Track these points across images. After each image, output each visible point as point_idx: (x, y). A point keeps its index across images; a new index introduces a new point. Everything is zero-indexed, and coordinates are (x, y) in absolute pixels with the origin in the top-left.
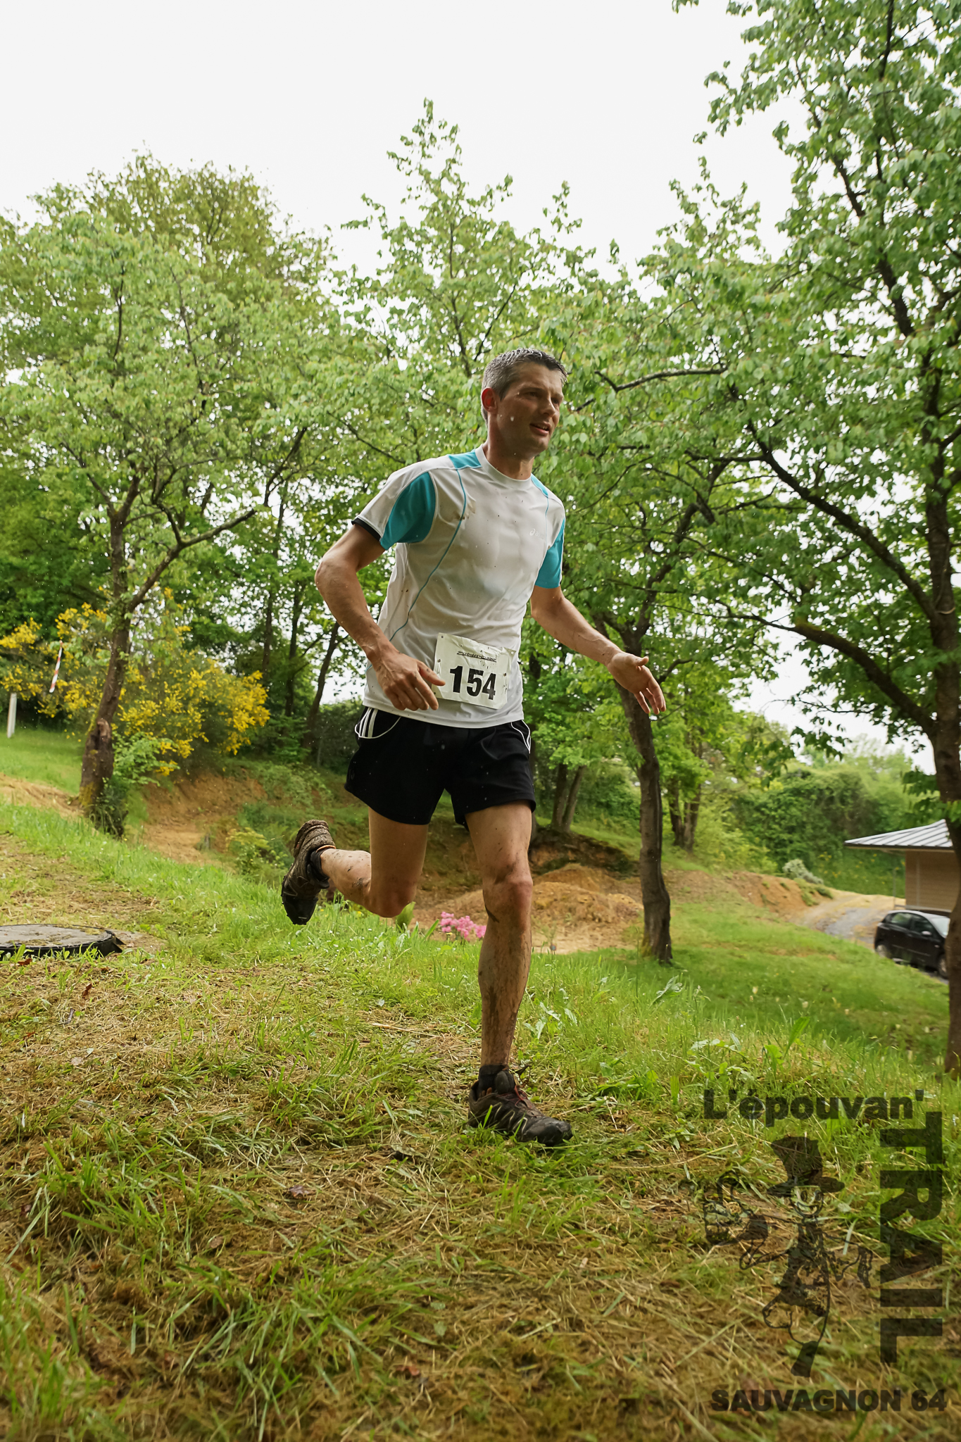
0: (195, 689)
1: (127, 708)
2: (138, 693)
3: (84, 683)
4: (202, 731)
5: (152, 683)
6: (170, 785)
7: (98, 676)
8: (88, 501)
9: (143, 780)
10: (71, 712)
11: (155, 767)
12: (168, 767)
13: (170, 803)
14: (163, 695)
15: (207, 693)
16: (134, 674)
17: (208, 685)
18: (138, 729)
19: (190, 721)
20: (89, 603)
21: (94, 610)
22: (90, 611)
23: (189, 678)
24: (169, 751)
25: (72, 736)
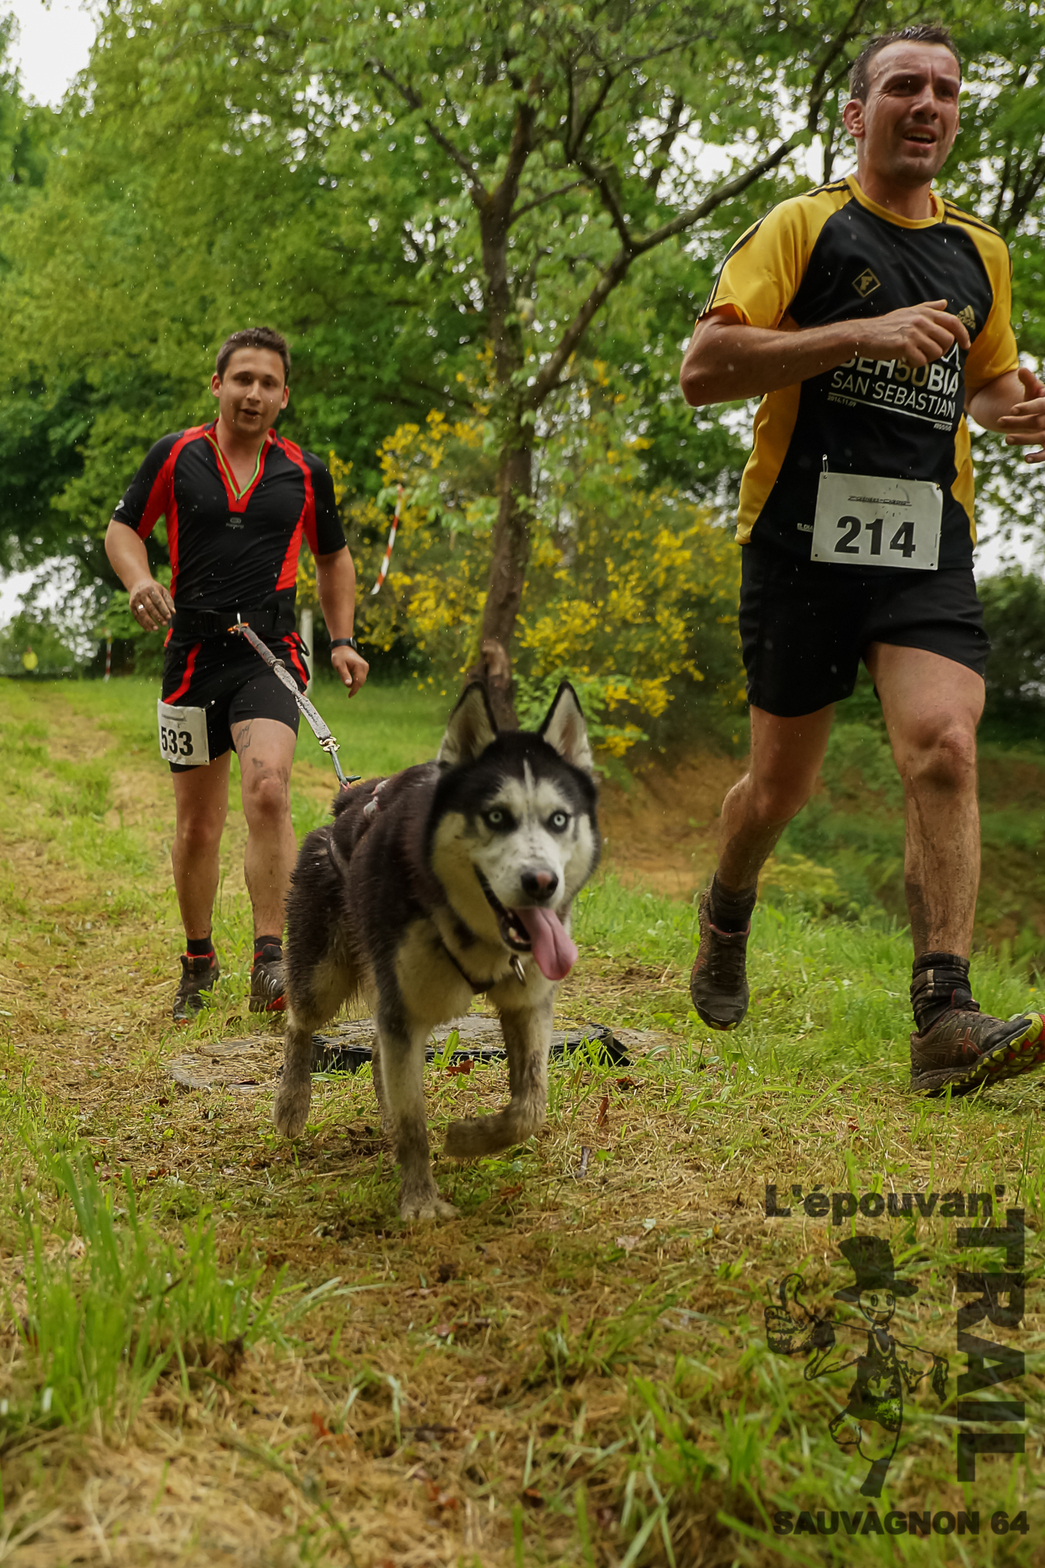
0: (669, 570)
1: (533, 621)
2: (551, 588)
3: (441, 575)
4: (688, 657)
5: (578, 565)
6: (625, 777)
7: (471, 559)
8: (421, 193)
10: (422, 638)
11: (598, 739)
12: (623, 737)
13: (629, 814)
14: (602, 588)
15: (692, 576)
16: (543, 550)
17: (693, 561)
18: (558, 662)
19: (663, 639)
20: (439, 409)
21: (452, 424)
22: (445, 427)
23: (654, 549)
24: (623, 703)
25: (428, 686)
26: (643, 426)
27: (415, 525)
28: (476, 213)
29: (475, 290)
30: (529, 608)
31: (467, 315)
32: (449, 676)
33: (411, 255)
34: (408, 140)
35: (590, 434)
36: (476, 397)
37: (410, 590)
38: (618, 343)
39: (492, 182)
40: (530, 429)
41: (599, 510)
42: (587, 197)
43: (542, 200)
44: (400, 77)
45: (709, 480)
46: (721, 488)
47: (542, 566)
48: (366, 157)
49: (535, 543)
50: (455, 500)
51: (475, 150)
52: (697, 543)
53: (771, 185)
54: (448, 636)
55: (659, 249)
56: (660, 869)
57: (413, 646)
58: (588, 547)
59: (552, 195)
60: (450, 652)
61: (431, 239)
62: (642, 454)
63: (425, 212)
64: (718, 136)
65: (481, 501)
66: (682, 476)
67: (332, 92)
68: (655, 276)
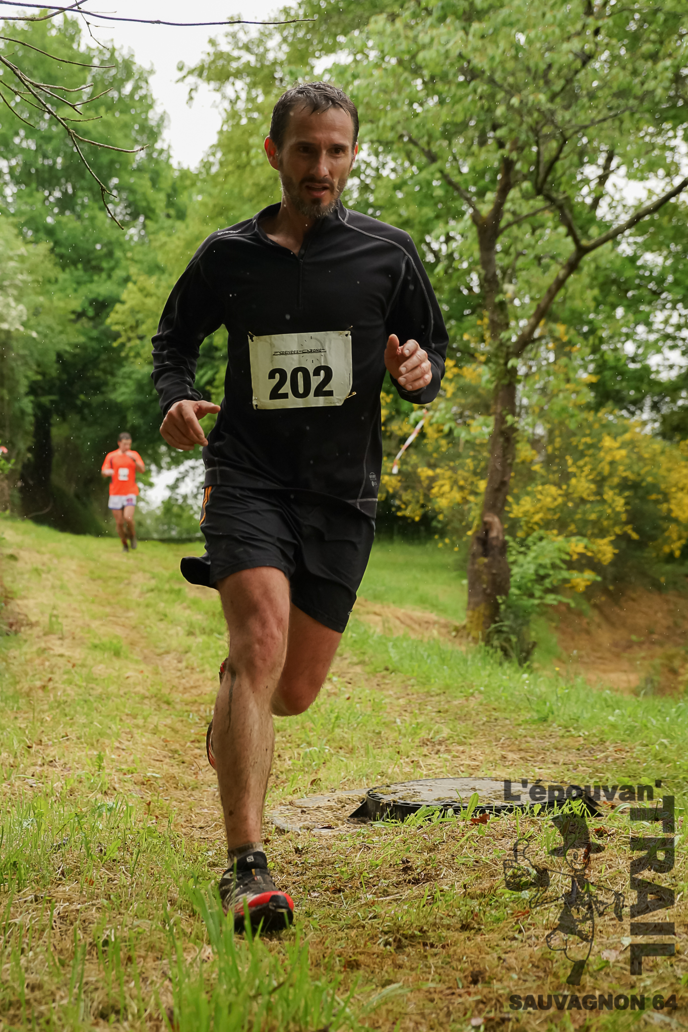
0: (612, 463)
1: (517, 499)
2: (531, 477)
3: (454, 469)
4: (627, 523)
5: (549, 461)
6: (585, 606)
7: (474, 458)
8: (438, 217)
9: (550, 599)
10: (441, 512)
11: (566, 581)
12: (583, 579)
13: (588, 632)
14: (566, 477)
15: (629, 467)
16: (524, 451)
17: (628, 456)
18: (536, 527)
19: (609, 511)
20: (451, 358)
21: (461, 368)
22: (455, 370)
23: (600, 449)
24: (581, 555)
25: (445, 544)
26: (591, 367)
27: (436, 435)
28: (475, 229)
29: (474, 280)
30: (515, 491)
31: (469, 296)
32: (460, 537)
33: (430, 258)
34: (429, 183)
35: (555, 374)
36: (476, 350)
37: (432, 479)
38: (573, 312)
39: (486, 209)
40: (514, 370)
41: (562, 423)
42: (548, 217)
43: (518, 220)
44: (423, 142)
45: (637, 403)
46: (647, 408)
47: (523, 462)
48: (400, 195)
49: (519, 446)
50: (461, 418)
51: (473, 189)
52: (631, 445)
53: (675, 207)
54: (459, 511)
55: (600, 250)
56: (612, 671)
57: (434, 518)
58: (555, 449)
59: (527, 216)
60: (461, 521)
61: (444, 248)
62: (591, 386)
63: (440, 229)
64: (638, 175)
65: (480, 419)
66: (620, 401)
67: (377, 154)
68: (597, 268)
